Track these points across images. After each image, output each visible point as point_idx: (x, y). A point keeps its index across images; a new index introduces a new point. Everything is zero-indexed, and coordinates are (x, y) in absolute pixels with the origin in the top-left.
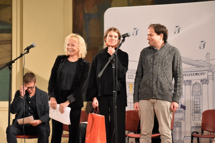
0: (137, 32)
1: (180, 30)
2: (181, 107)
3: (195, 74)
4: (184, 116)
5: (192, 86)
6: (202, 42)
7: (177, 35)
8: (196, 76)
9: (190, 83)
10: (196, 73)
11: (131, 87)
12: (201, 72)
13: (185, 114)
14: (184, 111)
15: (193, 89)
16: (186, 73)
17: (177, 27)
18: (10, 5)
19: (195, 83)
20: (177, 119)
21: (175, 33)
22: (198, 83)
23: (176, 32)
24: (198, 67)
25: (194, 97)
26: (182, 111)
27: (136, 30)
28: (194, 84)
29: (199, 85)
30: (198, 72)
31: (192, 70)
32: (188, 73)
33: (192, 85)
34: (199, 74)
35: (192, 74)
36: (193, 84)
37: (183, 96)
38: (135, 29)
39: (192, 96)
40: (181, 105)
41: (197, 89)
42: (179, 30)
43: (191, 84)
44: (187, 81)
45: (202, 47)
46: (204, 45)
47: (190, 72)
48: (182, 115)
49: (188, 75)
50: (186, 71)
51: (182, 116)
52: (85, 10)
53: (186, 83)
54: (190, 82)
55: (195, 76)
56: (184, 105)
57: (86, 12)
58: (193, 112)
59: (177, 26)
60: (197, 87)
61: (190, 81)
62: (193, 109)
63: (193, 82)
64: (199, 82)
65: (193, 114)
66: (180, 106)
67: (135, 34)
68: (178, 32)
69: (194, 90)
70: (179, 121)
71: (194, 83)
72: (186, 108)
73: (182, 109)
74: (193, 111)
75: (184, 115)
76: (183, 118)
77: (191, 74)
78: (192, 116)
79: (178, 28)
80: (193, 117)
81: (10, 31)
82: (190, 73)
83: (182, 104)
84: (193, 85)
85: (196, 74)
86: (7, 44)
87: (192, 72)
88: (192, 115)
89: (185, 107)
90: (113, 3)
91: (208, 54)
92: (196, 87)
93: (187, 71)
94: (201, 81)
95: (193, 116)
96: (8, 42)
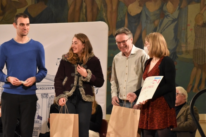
2: (38, 118)
3: (51, 88)
4: (40, 126)
5: (48, 98)
6: (58, 59)
8: (53, 89)
9: (46, 96)
10: (53, 87)
15: (49, 101)
16: (44, 87)
19: (52, 96)
22: (54, 96)
26: (39, 122)
28: (50, 97)
31: (49, 85)
32: (45, 87)
33: (49, 98)
36: (49, 97)
37: (40, 108)
39: (48, 108)
44: (44, 94)
49: (45, 89)
50: (43, 85)
53: (43, 96)
61: (47, 94)
63: (50, 95)
66: (37, 117)
69: (51, 102)
70: (36, 130)
73: (39, 120)
75: (40, 125)
77: (48, 88)
82: (47, 87)
83: (39, 115)
84: (50, 98)
92: (52, 100)
93: (44, 85)
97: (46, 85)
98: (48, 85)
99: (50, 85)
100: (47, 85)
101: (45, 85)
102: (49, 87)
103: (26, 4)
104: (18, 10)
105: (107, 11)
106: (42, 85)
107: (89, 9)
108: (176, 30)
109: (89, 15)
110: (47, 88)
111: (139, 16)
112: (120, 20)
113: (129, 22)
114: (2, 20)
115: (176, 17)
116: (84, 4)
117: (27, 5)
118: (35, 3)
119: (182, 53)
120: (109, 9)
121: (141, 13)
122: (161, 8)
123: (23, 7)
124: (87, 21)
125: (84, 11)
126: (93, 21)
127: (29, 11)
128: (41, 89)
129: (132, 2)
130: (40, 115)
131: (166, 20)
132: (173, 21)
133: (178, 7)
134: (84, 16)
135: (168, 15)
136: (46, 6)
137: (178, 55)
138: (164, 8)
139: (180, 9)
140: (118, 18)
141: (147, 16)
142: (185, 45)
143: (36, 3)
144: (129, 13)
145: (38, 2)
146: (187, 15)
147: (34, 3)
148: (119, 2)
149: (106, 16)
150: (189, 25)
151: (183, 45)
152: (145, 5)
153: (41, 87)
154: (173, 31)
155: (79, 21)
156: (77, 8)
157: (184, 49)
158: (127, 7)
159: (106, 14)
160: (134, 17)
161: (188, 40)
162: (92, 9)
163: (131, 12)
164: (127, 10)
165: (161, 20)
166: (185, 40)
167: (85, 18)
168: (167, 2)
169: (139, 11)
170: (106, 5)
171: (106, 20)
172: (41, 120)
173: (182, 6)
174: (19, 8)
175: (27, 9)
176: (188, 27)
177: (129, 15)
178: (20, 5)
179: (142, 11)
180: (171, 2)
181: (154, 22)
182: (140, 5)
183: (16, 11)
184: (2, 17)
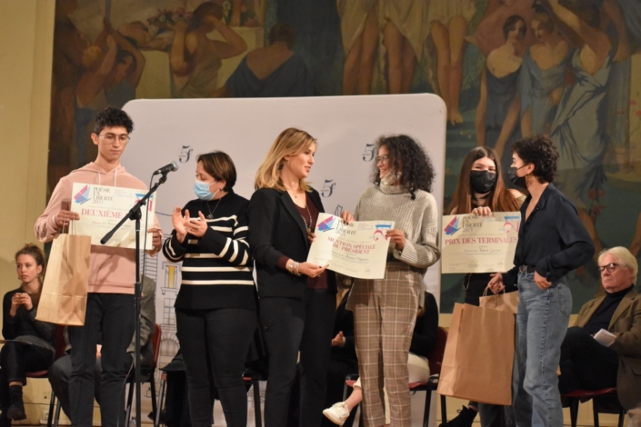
0: (189, 154)
6: (327, 181)
11: (172, 273)
27: (187, 150)
38: (184, 147)
45: (326, 194)
46: (331, 188)
57: (81, 105)
67: (184, 159)
90: (138, 90)
91: (340, 209)
103: (243, 45)
104: (224, 61)
105: (437, 65)
107: (394, 61)
108: (603, 113)
109: (395, 77)
111: (513, 79)
112: (468, 87)
113: (490, 91)
114: (187, 85)
115: (603, 83)
116: (382, 49)
117: (246, 49)
118: (265, 46)
119: (616, 168)
120: (442, 61)
121: (518, 72)
122: (567, 61)
123: (237, 55)
124: (388, 92)
125: (382, 64)
126: (402, 91)
127: (249, 65)
129: (496, 46)
131: (579, 91)
132: (597, 91)
133: (607, 59)
134: (382, 77)
135: (583, 78)
136: (292, 53)
137: (608, 174)
138: (575, 62)
139: (612, 63)
140: (464, 83)
141: (533, 79)
142: (623, 150)
143: (268, 44)
144: (491, 70)
145: (271, 43)
146: (630, 78)
147: (262, 45)
148: (465, 45)
149: (436, 78)
150: (634, 103)
151: (620, 150)
152: (529, 54)
154: (594, 117)
155: (370, 92)
156: (366, 57)
157: (620, 160)
158: (486, 55)
159: (436, 72)
160: (502, 81)
161: (632, 139)
162: (402, 61)
163: (494, 70)
164: (485, 62)
165: (566, 90)
166: (624, 139)
167: (384, 82)
168: (581, 47)
169: (514, 67)
170: (434, 52)
171: (434, 86)
173: (617, 57)
174: (225, 58)
175: (244, 60)
176: (632, 107)
177: (489, 75)
178: (229, 49)
179: (521, 67)
180: (590, 47)
181: (549, 93)
182: (517, 54)
183: (219, 65)
184: (186, 79)
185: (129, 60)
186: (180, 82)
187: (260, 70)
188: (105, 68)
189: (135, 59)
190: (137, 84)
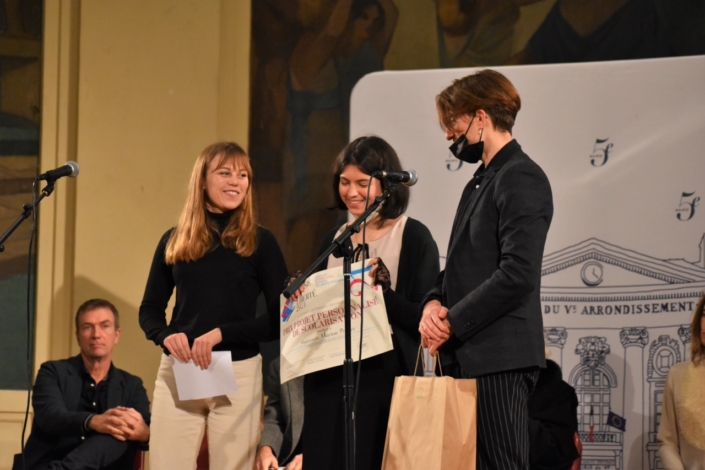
1: (609, 155)
2: (610, 423)
3: (659, 308)
4: (618, 453)
5: (647, 348)
6: (685, 195)
7: (599, 170)
8: (664, 313)
9: (641, 338)
10: (664, 302)
12: (682, 301)
13: (622, 445)
14: (618, 435)
15: (651, 359)
16: (629, 303)
17: (599, 141)
18: (37, 60)
19: (660, 339)
20: (596, 462)
21: (593, 162)
22: (671, 338)
23: (595, 159)
24: (672, 283)
25: (654, 388)
26: (612, 436)
28: (655, 342)
29: (673, 344)
30: (669, 301)
31: (649, 294)
32: (636, 303)
33: (650, 344)
34: (672, 307)
35: (651, 308)
36: (651, 340)
37: (616, 383)
39: (647, 385)
40: (611, 415)
41: (665, 360)
42: (606, 152)
43: (646, 340)
44: (633, 330)
45: (685, 215)
46: (693, 206)
47: (643, 298)
48: (614, 450)
49: (636, 310)
50: (628, 295)
51: (612, 454)
52: (294, 79)
53: (627, 339)
54: (642, 333)
55: (659, 314)
56: (620, 414)
57: (297, 86)
58: (652, 440)
59: (601, 138)
60: (667, 353)
61: (643, 331)
62: (652, 430)
63: (653, 335)
64: (673, 334)
65: (650, 448)
66: (605, 419)
67: (455, 165)
68: (603, 158)
69: (657, 363)
71: (656, 338)
72: (627, 426)
73: (613, 429)
74: (652, 436)
75: (620, 448)
76: (618, 458)
77: (646, 306)
78: (646, 453)
79: (603, 146)
80: (652, 458)
81: (34, 148)
82: (643, 303)
83: (614, 411)
84: (654, 344)
85: (665, 307)
86: (22, 191)
87: (649, 298)
88: (649, 451)
89: (623, 421)
90: (388, 59)
92: (663, 353)
93: (631, 295)
94: (682, 330)
95: (652, 453)
96: (24, 187)
97: (637, 295)
98: (646, 294)
99: (652, 294)
100: (640, 295)
101: (634, 295)
102: (650, 302)
104: (523, 10)
106: (622, 295)
110: (644, 309)
114: (465, 49)
127: (564, 13)
128: (618, 309)
130: (617, 411)
153: (618, 304)
172: (622, 428)
175: (557, 6)
183: (515, 14)
184: (462, 41)
185: (373, 12)
186: (453, 45)
187: (582, 22)
188: (335, 25)
189: (381, 11)
190: (385, 51)
